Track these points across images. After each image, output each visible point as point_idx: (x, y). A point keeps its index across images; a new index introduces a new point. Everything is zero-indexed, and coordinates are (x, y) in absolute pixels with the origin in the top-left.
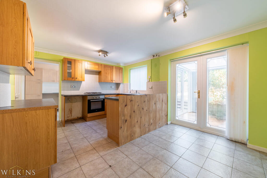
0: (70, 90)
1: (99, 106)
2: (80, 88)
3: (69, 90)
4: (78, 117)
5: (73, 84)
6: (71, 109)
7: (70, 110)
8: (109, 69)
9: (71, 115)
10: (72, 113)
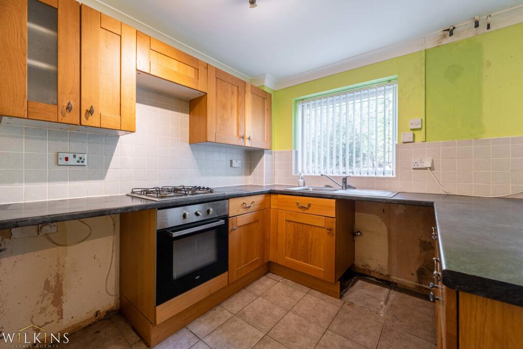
0: (52, 179)
1: (205, 254)
2: (107, 167)
3: (43, 180)
4: (97, 313)
5: (66, 146)
6: (58, 277)
7: (53, 283)
8: (233, 93)
9: (60, 313)
10: (64, 298)
